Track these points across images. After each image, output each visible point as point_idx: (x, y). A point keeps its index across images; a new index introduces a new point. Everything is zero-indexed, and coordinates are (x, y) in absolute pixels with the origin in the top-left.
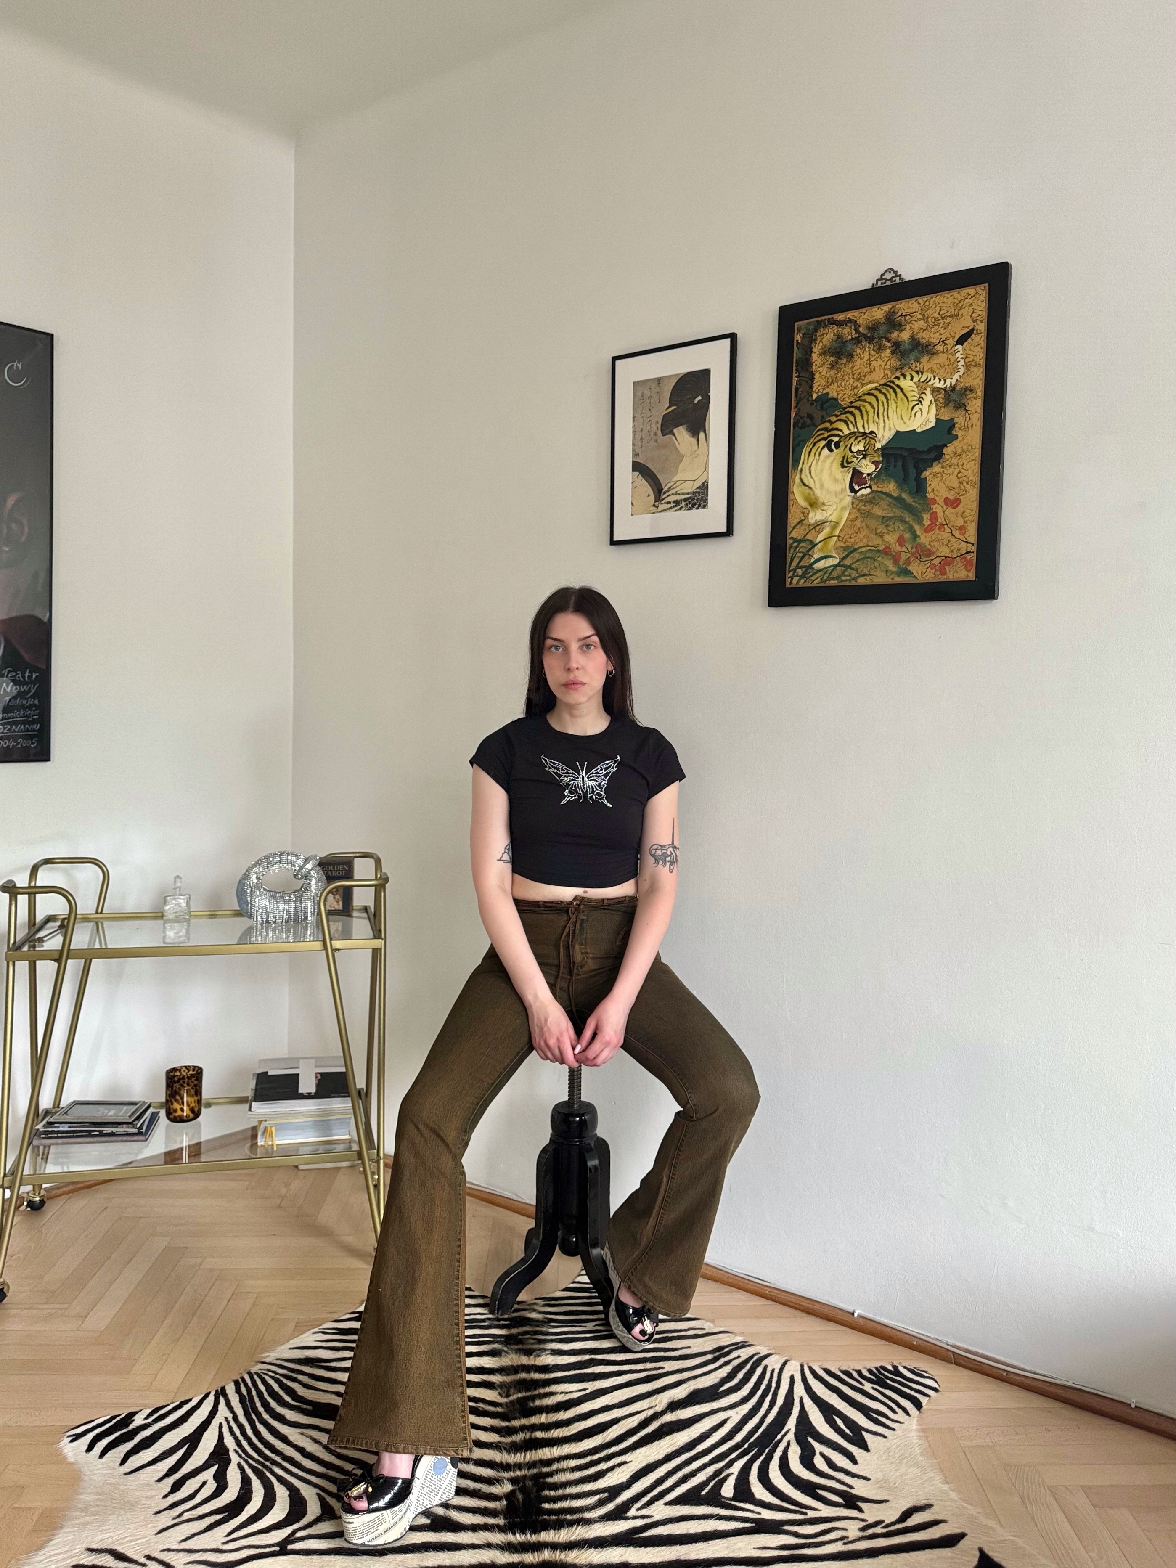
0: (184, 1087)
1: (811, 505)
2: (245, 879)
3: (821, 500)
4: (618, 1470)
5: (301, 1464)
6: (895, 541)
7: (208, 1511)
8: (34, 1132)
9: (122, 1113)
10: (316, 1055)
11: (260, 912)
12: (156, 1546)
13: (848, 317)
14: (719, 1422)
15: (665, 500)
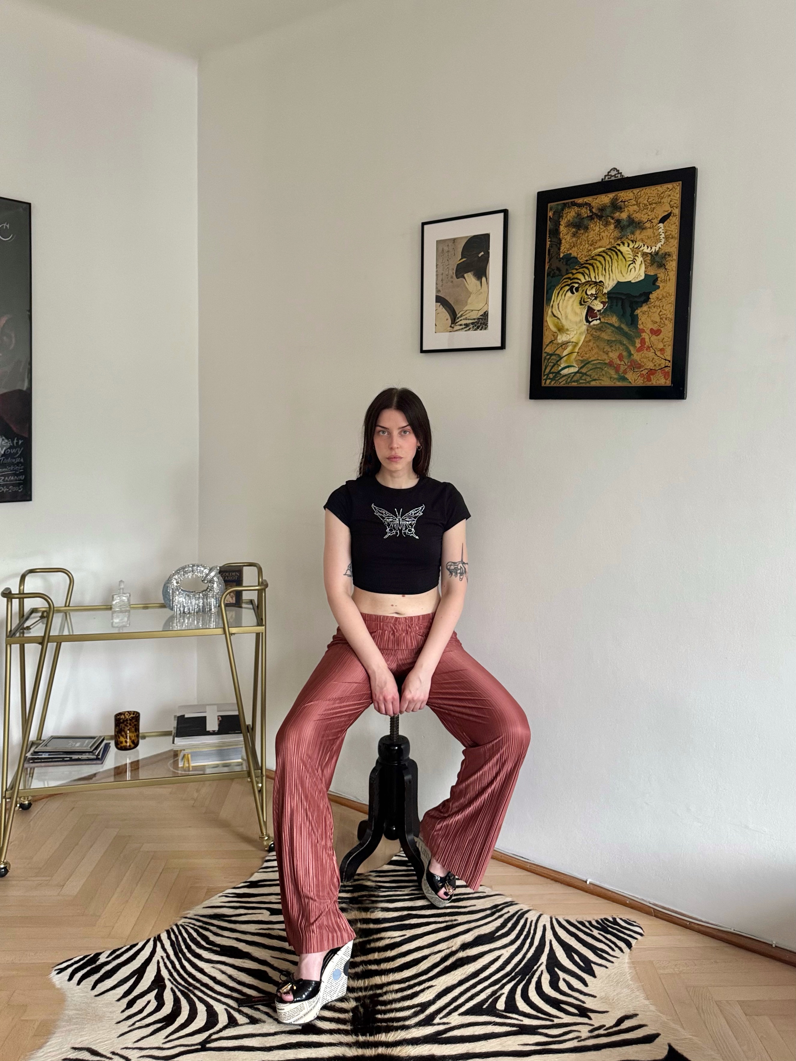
0: (127, 726)
1: (559, 330)
2: (168, 583)
3: (566, 327)
4: (427, 992)
5: (214, 989)
6: (617, 357)
7: (152, 1021)
8: (25, 759)
9: (85, 744)
10: (217, 702)
11: (179, 606)
12: (118, 1046)
13: (585, 200)
14: (495, 957)
15: (459, 323)
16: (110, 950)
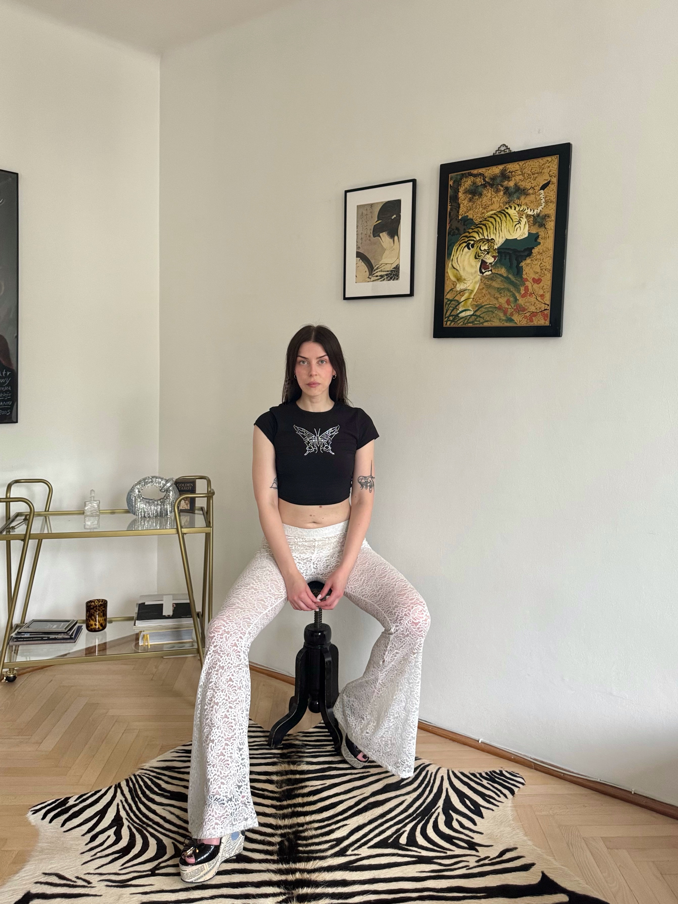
0: (97, 612)
1: (458, 280)
2: (131, 492)
3: (463, 277)
4: (341, 829)
5: (163, 826)
6: (505, 302)
7: (111, 852)
8: (10, 638)
9: (61, 627)
10: (172, 593)
11: (140, 510)
12: (82, 872)
13: (479, 172)
14: (400, 802)
15: (375, 275)
16: (77, 794)
